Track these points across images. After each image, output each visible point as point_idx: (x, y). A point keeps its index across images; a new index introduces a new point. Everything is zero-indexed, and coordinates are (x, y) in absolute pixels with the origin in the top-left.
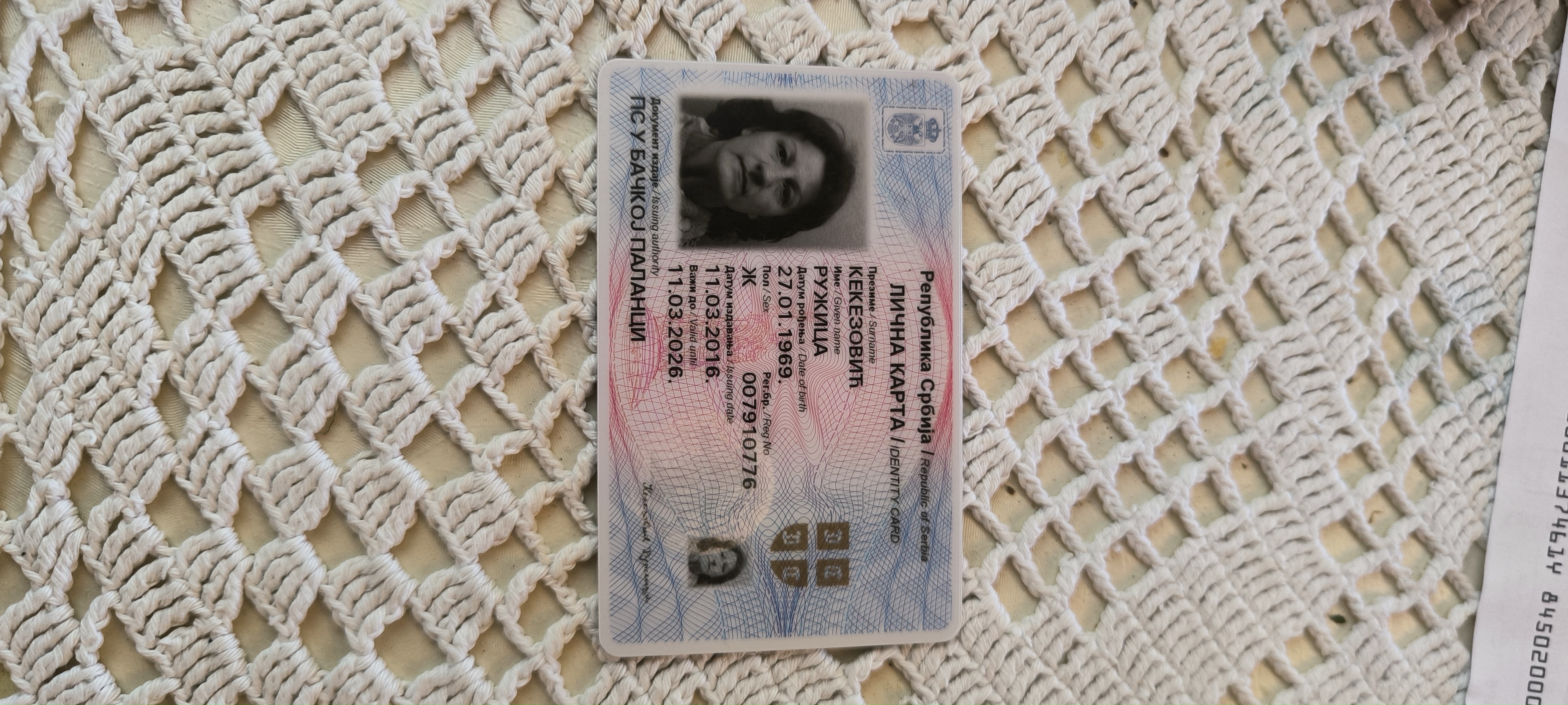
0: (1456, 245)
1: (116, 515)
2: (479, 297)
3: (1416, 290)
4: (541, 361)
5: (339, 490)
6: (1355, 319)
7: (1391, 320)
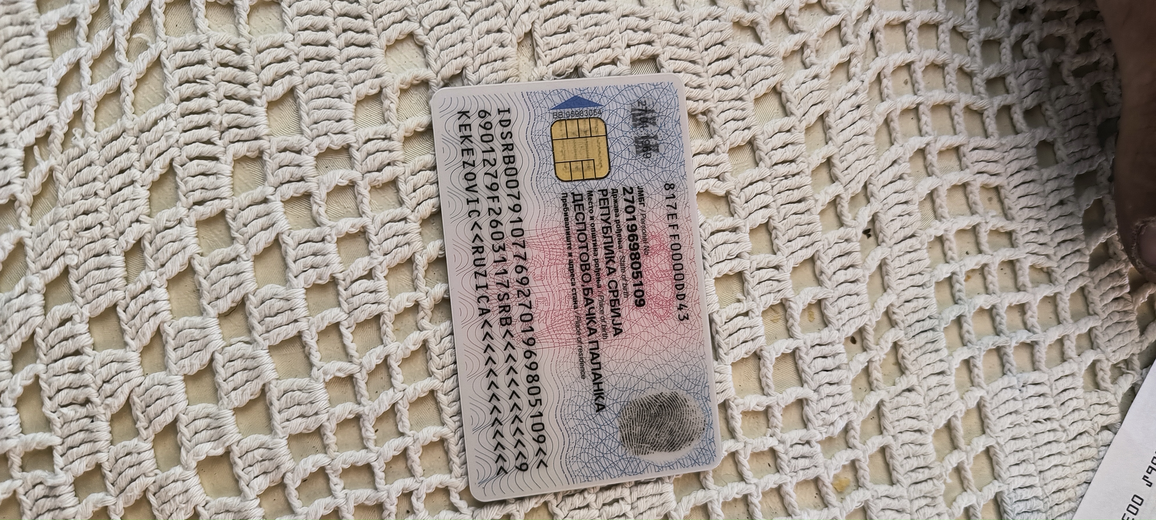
0: (1030, 475)
1: (69, 316)
2: (361, 266)
3: (991, 496)
4: (384, 323)
5: (218, 356)
6: (940, 500)
7: (967, 510)
